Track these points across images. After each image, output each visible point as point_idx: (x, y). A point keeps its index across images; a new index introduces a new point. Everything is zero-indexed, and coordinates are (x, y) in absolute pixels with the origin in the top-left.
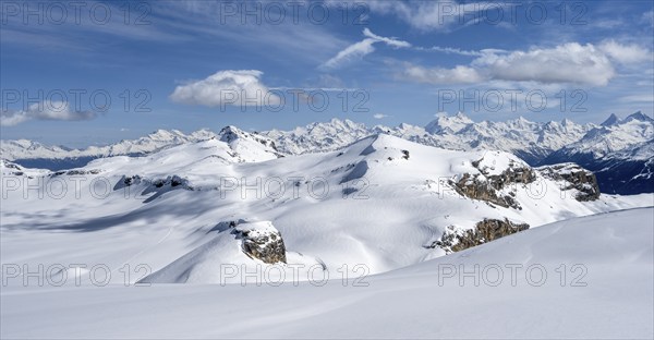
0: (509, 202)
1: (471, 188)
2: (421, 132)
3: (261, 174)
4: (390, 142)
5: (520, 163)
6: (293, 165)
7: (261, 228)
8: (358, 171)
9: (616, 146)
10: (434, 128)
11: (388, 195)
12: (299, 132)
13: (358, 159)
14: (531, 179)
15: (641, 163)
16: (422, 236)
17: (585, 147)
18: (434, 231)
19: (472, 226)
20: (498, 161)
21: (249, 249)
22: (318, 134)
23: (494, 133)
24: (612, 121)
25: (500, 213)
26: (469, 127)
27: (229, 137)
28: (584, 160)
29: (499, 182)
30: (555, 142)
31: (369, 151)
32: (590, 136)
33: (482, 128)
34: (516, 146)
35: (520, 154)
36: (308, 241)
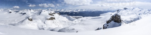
0: (53, 16)
1: (50, 14)
2: (47, 10)
3: (32, 13)
4: (43, 10)
5: (54, 12)
6: (35, 12)
7: (30, 18)
8: (40, 13)
9: (62, 11)
10: (48, 9)
11: (43, 15)
12: (37, 10)
13: (40, 12)
14: (55, 14)
15: (63, 13)
16: (45, 19)
17: (60, 11)
18: (46, 18)
19: (50, 18)
20: (52, 12)
21: (29, 20)
22: (38, 10)
23: (53, 10)
24: (62, 9)
25: (52, 17)
26: (51, 10)
27: (30, 10)
28: (59, 12)
29: (53, 14)
30: (58, 11)
31: (42, 11)
32: (60, 10)
33: (52, 10)
34: (54, 11)
35: (55, 12)
36: (35, 19)
